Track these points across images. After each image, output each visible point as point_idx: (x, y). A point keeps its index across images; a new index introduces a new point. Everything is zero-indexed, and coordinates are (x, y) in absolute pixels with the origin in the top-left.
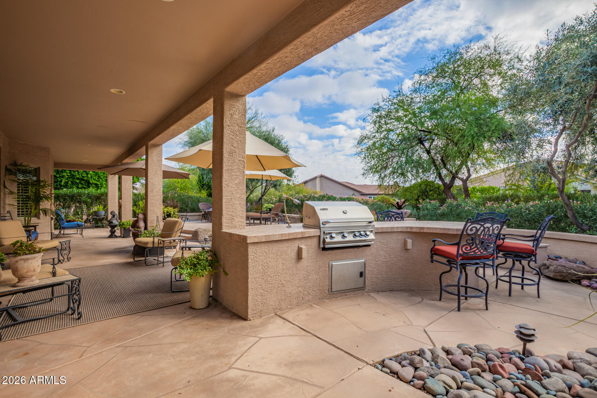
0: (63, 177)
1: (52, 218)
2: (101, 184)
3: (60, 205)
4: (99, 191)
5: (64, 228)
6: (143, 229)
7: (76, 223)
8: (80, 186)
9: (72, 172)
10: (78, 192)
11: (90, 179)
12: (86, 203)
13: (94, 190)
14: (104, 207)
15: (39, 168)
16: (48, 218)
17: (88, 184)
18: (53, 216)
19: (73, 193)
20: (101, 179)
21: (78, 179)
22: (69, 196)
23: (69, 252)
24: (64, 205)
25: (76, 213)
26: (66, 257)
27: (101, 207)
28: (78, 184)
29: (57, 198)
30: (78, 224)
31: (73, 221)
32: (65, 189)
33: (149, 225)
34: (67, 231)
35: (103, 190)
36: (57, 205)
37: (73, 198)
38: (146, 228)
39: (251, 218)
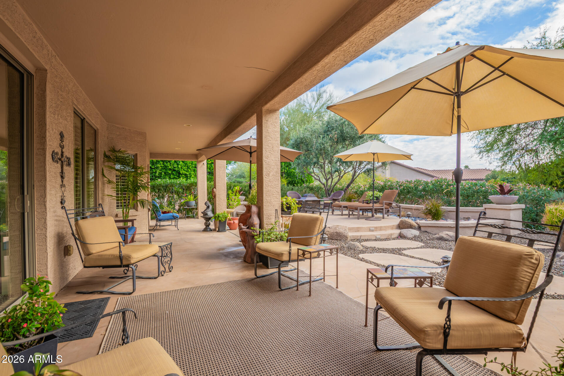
0: (157, 168)
1: (149, 209)
2: (190, 174)
3: (155, 195)
4: (189, 181)
5: (160, 220)
6: (257, 228)
7: (172, 214)
8: (172, 176)
9: (165, 163)
10: (171, 183)
11: (181, 169)
12: (178, 193)
13: (184, 180)
14: (195, 197)
15: (136, 154)
16: (146, 210)
17: (179, 175)
18: (151, 207)
19: (167, 184)
20: (190, 169)
21: (170, 169)
22: (163, 186)
23: (171, 259)
24: (159, 196)
25: (170, 204)
26: (167, 266)
27: (192, 197)
28: (170, 174)
29: (153, 188)
30: (173, 216)
31: (169, 212)
32: (159, 180)
33: (265, 221)
34: (162, 223)
35: (192, 180)
36: (153, 196)
37: (167, 188)
38: (261, 227)
39: (360, 209)
